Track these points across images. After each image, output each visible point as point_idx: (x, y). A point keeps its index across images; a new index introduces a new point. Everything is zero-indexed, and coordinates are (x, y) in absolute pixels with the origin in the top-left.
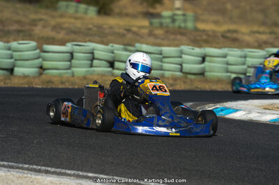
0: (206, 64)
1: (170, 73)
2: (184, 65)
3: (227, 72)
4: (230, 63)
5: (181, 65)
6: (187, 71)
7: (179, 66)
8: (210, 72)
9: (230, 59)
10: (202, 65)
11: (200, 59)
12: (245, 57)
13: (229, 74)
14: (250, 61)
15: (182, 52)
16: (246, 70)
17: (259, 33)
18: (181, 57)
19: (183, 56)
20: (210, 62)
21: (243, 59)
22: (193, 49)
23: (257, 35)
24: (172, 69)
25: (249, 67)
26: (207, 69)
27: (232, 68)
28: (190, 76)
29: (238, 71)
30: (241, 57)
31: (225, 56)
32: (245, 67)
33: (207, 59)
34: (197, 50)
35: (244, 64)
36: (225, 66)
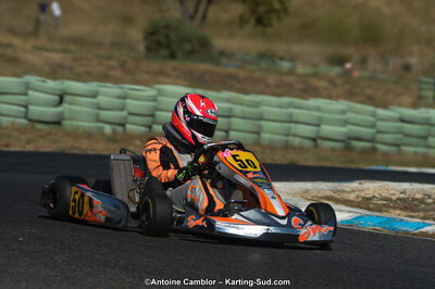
0: (65, 107)
1: (11, 119)
2: (30, 107)
3: (98, 120)
4: (102, 106)
5: (26, 107)
6: (35, 117)
7: (23, 109)
8: (71, 119)
9: (102, 100)
10: (59, 109)
11: (57, 98)
12: (124, 97)
13: (100, 125)
14: (132, 104)
15: (28, 86)
16: (125, 118)
17: (46, 49)
18: (26, 94)
19: (30, 92)
20: (71, 104)
21: (122, 101)
22: (44, 82)
23: (45, 54)
24: (13, 114)
25: (131, 114)
26: (66, 115)
27: (105, 114)
28: (39, 126)
29: (113, 120)
30: (119, 97)
31: (94, 95)
32: (124, 113)
33: (67, 98)
34: (51, 84)
35: (122, 109)
36: (96, 111)
